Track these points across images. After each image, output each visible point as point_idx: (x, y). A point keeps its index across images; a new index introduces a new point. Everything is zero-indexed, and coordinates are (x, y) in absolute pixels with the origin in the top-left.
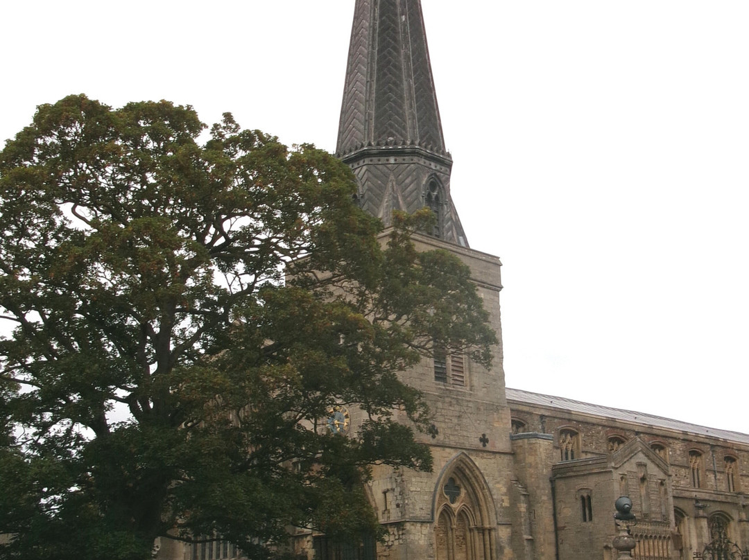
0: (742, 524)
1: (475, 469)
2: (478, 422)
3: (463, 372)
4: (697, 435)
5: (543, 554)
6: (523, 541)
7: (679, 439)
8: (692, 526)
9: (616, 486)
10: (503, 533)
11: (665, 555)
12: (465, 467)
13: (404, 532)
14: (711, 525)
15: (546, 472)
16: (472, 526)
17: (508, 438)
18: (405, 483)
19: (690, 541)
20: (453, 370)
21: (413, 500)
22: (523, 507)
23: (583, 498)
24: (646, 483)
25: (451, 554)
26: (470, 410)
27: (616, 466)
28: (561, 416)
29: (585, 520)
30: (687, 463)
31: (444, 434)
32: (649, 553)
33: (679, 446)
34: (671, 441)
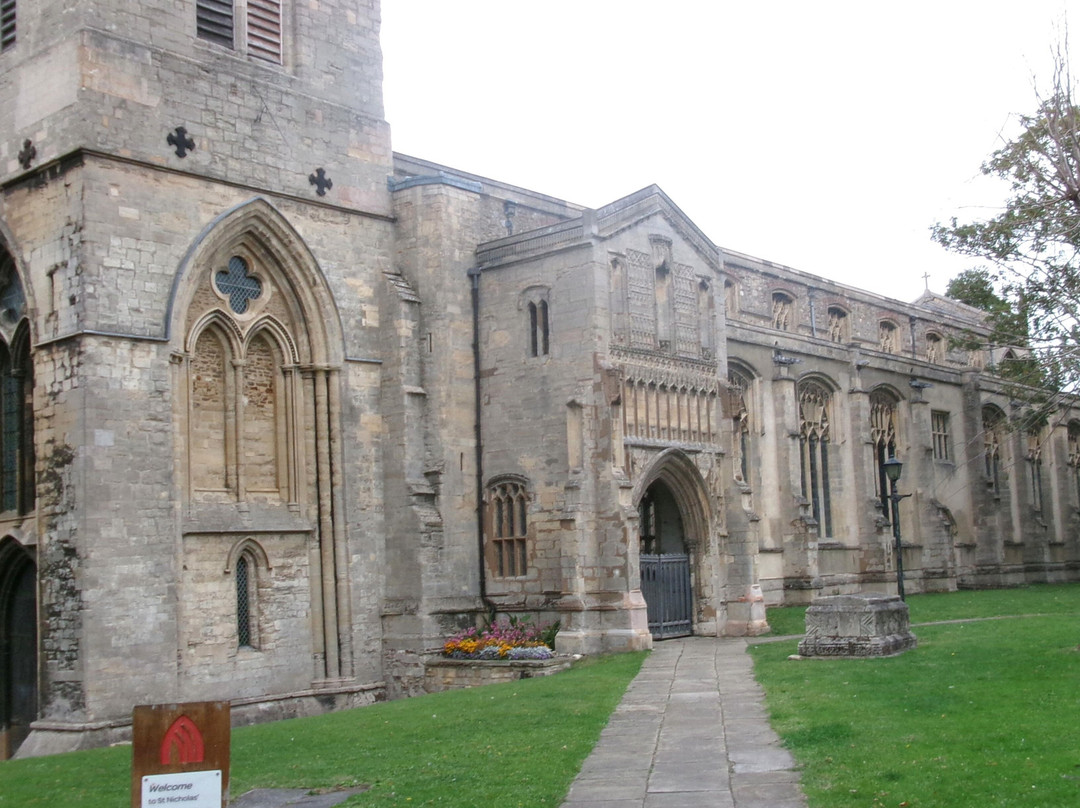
0: (855, 396)
1: (293, 238)
2: (308, 141)
3: (278, 34)
4: (786, 269)
5: (444, 424)
6: (402, 397)
7: (758, 271)
8: (768, 396)
9: (600, 277)
10: (360, 382)
11: (704, 428)
12: (269, 234)
13: (82, 358)
14: (802, 396)
15: (463, 257)
16: (289, 363)
17: (385, 188)
18: (88, 246)
19: (762, 420)
20: (250, 24)
21: (111, 289)
22: (405, 327)
23: (532, 308)
24: (668, 280)
25: (231, 421)
26: (286, 113)
27: (602, 235)
28: (546, 209)
29: (535, 353)
30: (769, 312)
31: (213, 154)
32: (669, 422)
33: (756, 283)
34: (743, 273)
